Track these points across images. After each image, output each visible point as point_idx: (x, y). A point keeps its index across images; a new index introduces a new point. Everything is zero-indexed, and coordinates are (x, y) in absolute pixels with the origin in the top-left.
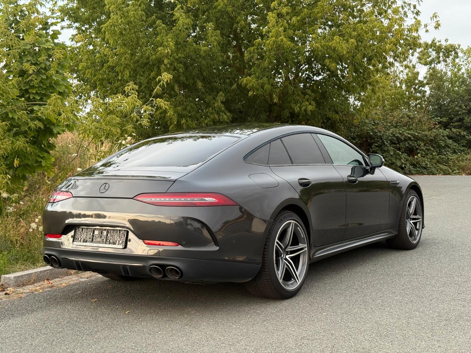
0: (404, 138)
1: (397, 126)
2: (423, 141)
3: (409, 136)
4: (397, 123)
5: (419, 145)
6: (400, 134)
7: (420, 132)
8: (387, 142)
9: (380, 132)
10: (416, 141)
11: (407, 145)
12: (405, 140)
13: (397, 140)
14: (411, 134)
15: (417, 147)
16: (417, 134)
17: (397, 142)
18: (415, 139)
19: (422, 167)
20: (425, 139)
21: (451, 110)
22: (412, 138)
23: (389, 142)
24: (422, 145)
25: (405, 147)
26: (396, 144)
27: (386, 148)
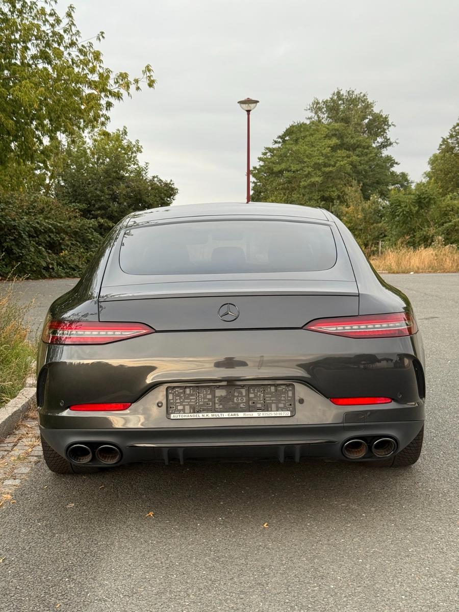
0: (44, 229)
1: (30, 212)
2: (66, 233)
3: (50, 226)
4: (29, 209)
5: (63, 239)
6: (38, 223)
7: (62, 222)
8: (24, 233)
9: (14, 220)
10: (59, 234)
11: (48, 239)
12: (45, 232)
13: (35, 231)
14: (51, 224)
15: (61, 241)
16: (59, 224)
17: (35, 235)
18: (57, 231)
19: (71, 268)
20: (69, 232)
21: (90, 194)
22: (54, 230)
23: (27, 234)
24: (67, 238)
25: (46, 242)
26: (34, 237)
27: (25, 242)
